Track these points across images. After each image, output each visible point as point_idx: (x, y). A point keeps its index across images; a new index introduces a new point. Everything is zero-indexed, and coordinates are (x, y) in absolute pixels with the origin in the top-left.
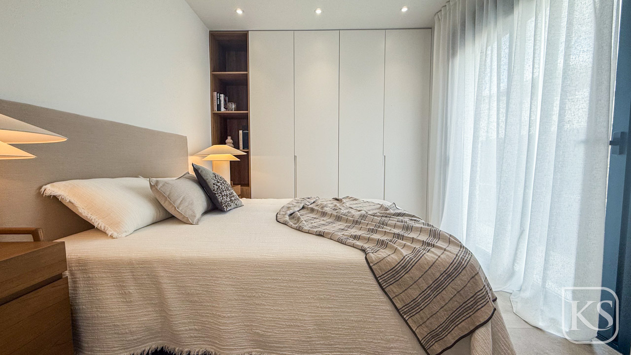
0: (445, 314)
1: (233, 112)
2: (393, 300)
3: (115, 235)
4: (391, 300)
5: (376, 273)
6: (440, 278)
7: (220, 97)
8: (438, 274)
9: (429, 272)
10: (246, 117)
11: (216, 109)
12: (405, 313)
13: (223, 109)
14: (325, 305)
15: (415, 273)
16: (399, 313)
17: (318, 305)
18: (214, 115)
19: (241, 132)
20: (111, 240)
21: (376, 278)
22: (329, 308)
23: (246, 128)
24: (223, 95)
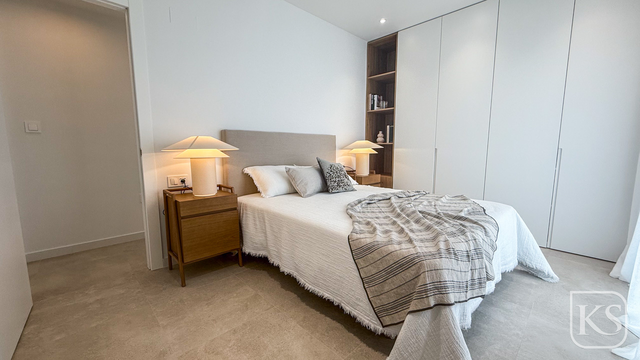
0: (394, 296)
1: (384, 109)
2: (360, 270)
3: (264, 196)
4: (358, 270)
5: (352, 247)
6: (393, 265)
7: (373, 97)
8: (391, 262)
9: (386, 258)
10: (392, 113)
11: (370, 109)
12: (367, 283)
13: (376, 108)
14: (324, 259)
15: (376, 256)
16: (363, 281)
17: (321, 257)
18: (368, 114)
19: (388, 127)
20: (261, 199)
21: (352, 251)
22: (326, 261)
23: (392, 123)
24: (376, 95)
